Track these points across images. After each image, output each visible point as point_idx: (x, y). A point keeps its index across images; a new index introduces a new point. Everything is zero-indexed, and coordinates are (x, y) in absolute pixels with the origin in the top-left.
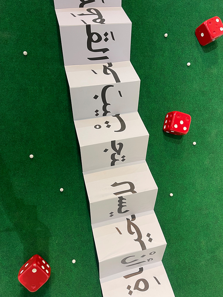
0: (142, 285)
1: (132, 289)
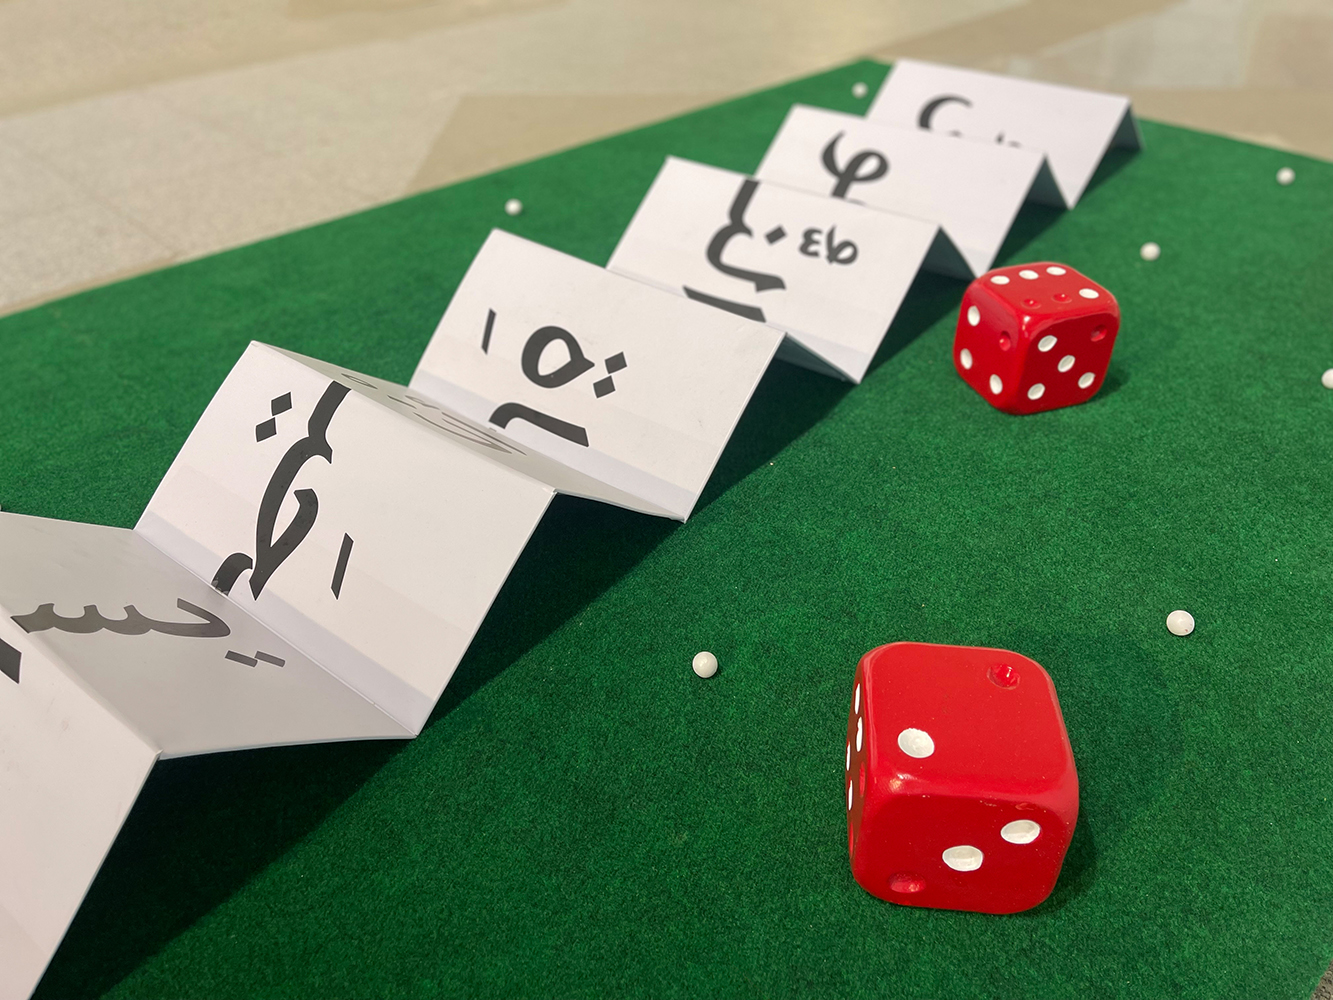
0: (555, 356)
1: (599, 372)
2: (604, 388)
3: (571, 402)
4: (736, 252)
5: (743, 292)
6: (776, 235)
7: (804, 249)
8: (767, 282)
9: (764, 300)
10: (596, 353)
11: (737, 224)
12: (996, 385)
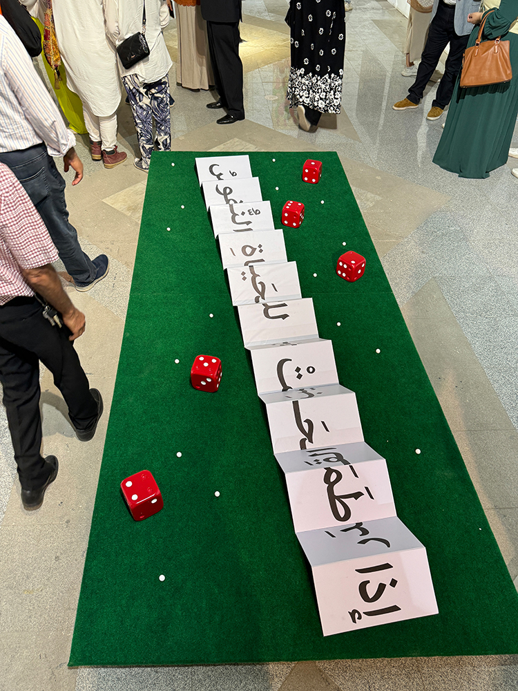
0: (248, 250)
1: (258, 249)
2: (261, 251)
3: (257, 256)
4: (238, 219)
5: (245, 227)
6: (243, 213)
7: (250, 214)
8: (248, 223)
9: (250, 226)
10: (256, 246)
11: (234, 215)
12: (294, 224)
